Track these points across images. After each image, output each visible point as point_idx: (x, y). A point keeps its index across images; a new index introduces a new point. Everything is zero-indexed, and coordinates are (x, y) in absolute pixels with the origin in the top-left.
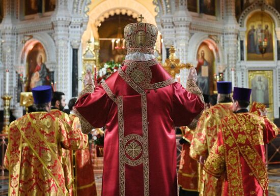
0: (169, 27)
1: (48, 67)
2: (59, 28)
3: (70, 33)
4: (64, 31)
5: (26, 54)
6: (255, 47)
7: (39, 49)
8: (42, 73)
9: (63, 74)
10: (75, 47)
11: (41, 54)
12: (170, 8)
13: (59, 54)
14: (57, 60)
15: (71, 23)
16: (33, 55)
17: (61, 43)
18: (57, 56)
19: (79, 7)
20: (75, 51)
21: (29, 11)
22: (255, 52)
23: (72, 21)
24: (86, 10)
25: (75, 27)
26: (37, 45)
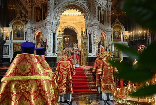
0: (91, 26)
1: (43, 40)
2: (48, 24)
3: (52, 27)
4: (50, 26)
5: (36, 37)
6: (115, 37)
7: (41, 34)
8: (41, 43)
9: (49, 43)
10: (54, 33)
11: (41, 36)
12: (91, 19)
13: (48, 35)
14: (47, 37)
15: (53, 23)
16: (38, 37)
17: (49, 31)
18: (47, 36)
19: (56, 17)
20: (54, 34)
21: (37, 21)
22: (116, 39)
23: (53, 22)
24: (59, 19)
25: (54, 25)
26: (40, 33)
